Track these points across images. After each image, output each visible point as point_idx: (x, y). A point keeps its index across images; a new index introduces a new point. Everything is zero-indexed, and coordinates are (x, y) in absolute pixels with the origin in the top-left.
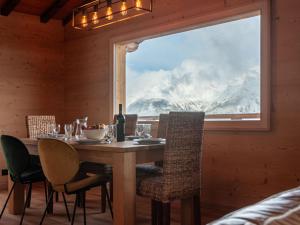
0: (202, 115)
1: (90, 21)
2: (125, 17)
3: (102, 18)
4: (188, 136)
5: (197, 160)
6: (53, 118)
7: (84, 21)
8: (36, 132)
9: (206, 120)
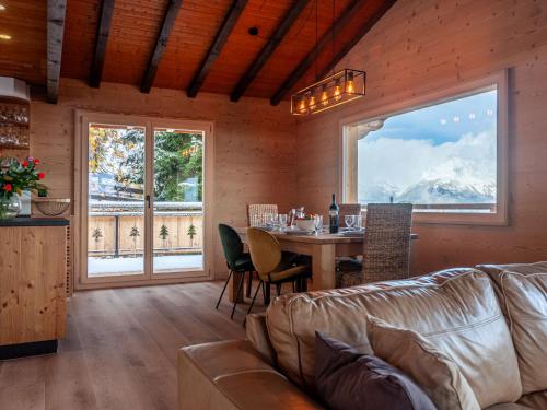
0: (410, 206)
1: (307, 106)
2: (340, 101)
3: (318, 103)
4: (392, 230)
5: (406, 254)
6: (276, 207)
7: (302, 106)
8: (257, 221)
9: (414, 210)
